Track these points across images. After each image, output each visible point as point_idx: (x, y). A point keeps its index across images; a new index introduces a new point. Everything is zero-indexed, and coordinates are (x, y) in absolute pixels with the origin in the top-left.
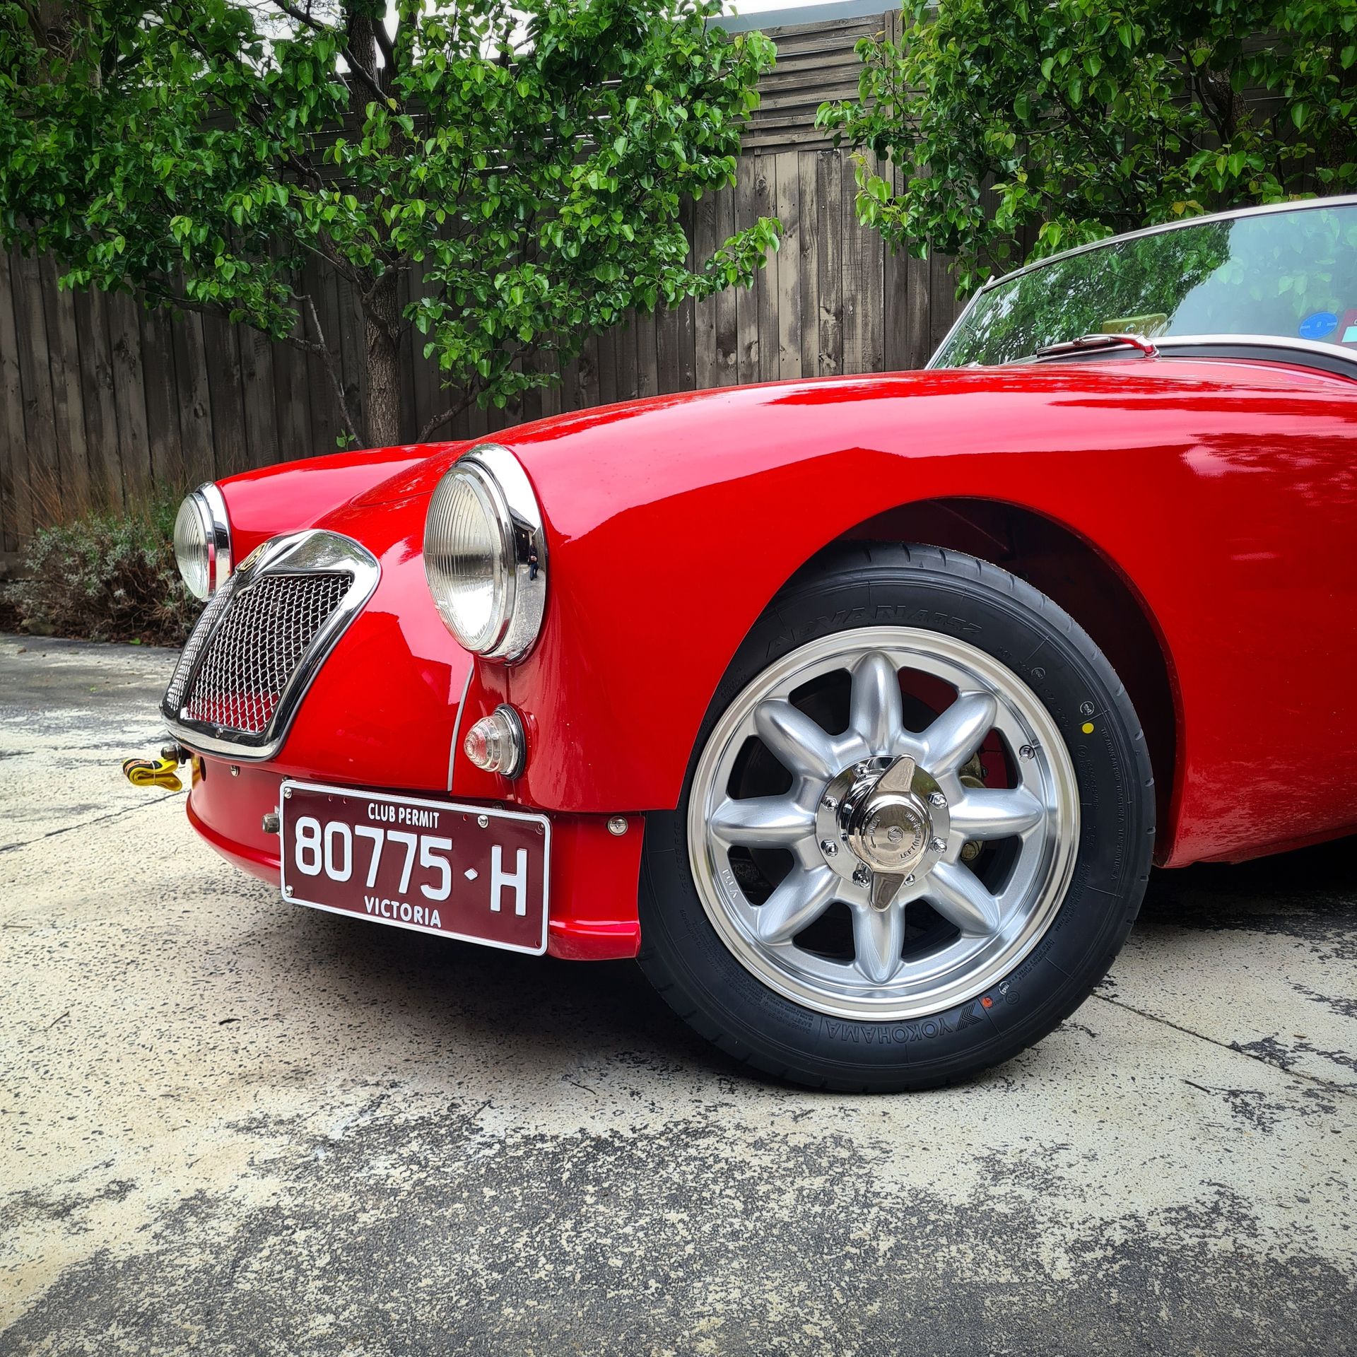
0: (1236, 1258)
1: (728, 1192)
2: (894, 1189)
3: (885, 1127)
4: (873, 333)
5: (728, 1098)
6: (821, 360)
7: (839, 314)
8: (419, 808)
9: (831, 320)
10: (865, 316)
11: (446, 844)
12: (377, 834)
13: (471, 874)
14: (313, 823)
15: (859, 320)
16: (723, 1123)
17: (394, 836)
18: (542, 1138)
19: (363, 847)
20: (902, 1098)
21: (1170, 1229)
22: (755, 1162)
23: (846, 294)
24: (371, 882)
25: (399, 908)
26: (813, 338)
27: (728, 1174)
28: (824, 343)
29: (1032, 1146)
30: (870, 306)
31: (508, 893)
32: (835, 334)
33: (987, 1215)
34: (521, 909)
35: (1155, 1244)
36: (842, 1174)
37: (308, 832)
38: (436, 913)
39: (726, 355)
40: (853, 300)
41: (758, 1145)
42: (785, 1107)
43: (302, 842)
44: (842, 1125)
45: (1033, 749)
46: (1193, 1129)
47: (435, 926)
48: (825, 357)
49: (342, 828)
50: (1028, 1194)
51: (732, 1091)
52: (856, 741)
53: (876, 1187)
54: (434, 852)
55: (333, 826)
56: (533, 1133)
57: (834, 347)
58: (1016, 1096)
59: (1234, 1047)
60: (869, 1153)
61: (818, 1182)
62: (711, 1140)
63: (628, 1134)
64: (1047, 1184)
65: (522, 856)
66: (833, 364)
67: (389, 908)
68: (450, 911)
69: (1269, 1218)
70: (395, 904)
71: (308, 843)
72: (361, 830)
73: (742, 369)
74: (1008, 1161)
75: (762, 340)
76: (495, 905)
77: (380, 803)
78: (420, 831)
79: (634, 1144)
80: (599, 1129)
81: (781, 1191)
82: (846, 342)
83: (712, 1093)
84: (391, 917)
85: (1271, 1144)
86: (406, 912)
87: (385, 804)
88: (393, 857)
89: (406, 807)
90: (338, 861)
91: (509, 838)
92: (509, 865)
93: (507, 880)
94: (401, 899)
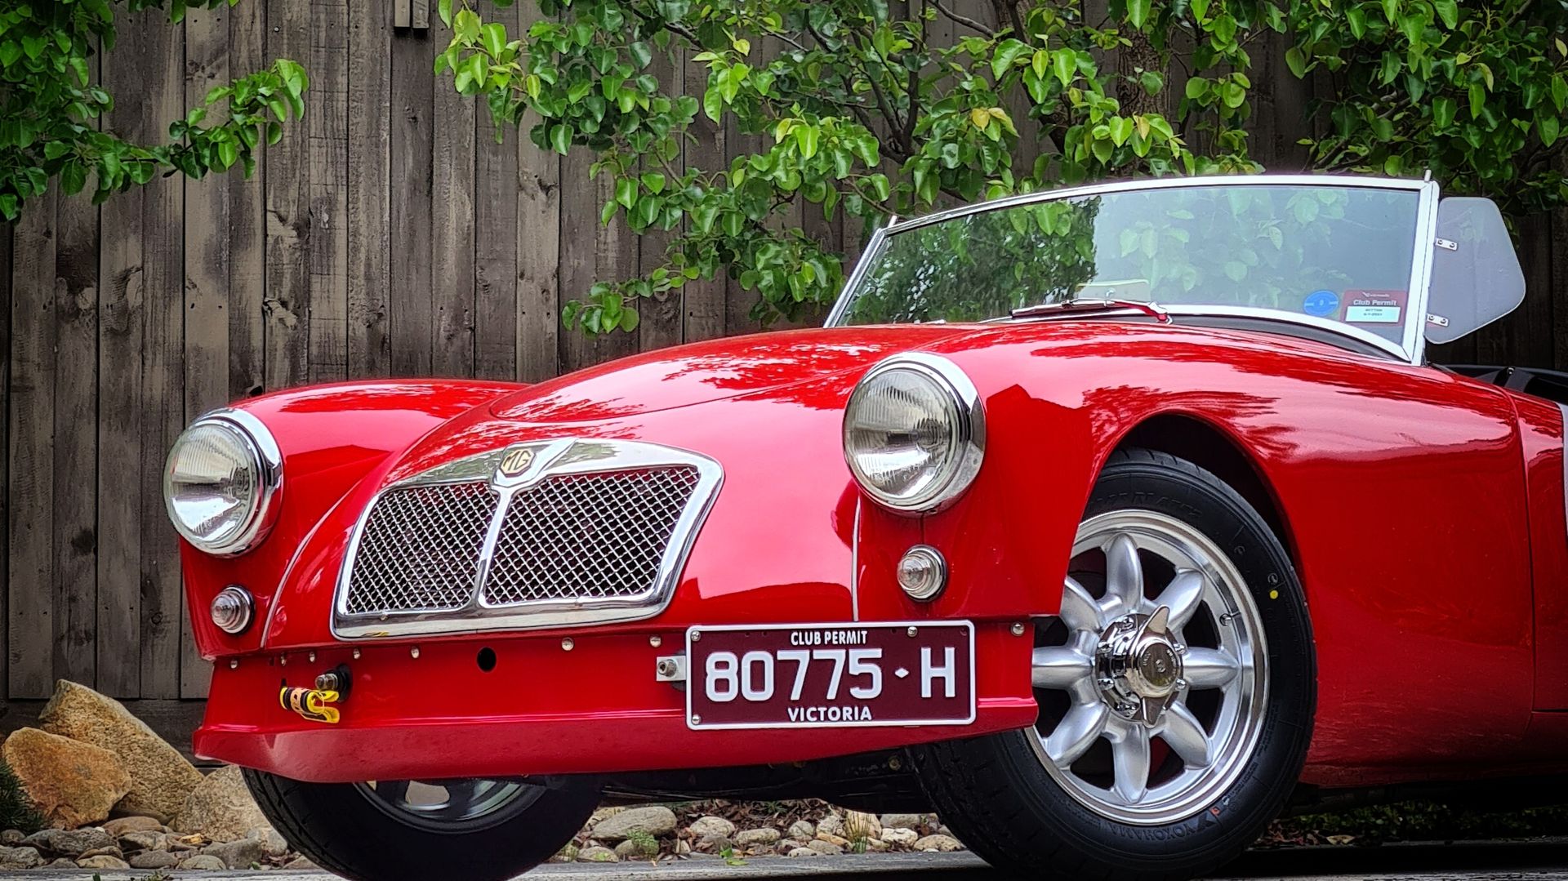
8: (846, 630)
11: (877, 653)
12: (803, 657)
13: (902, 673)
14: (729, 657)
19: (786, 671)
24: (796, 695)
25: (826, 713)
34: (950, 692)
37: (722, 665)
38: (866, 709)
43: (714, 674)
47: (866, 719)
49: (764, 656)
54: (861, 661)
55: (752, 656)
65: (950, 652)
67: (816, 714)
68: (878, 706)
70: (822, 710)
72: (783, 655)
76: (926, 692)
77: (803, 631)
78: (847, 647)
84: (819, 720)
86: (834, 714)
87: (809, 630)
88: (820, 671)
89: (831, 630)
90: (758, 683)
91: (937, 640)
92: (938, 661)
93: (937, 671)
94: (830, 703)
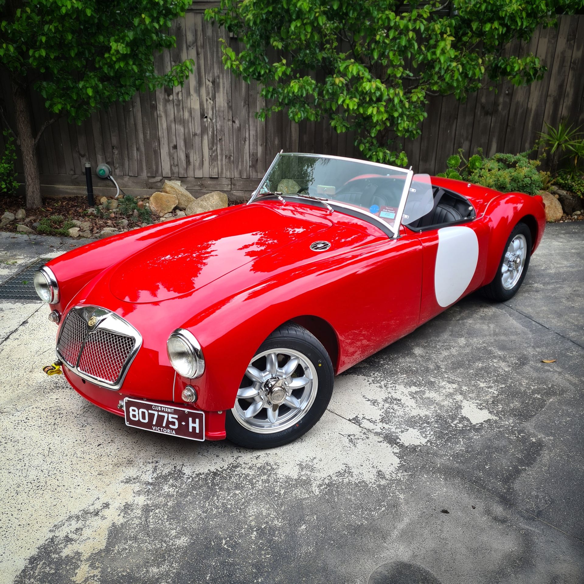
0: (349, 483)
1: (247, 483)
2: (281, 476)
3: (277, 458)
4: (227, 91)
5: (240, 454)
6: (207, 100)
7: (213, 82)
8: (168, 408)
9: (211, 85)
10: (224, 84)
11: (177, 416)
12: (156, 413)
13: (184, 423)
14: (136, 409)
15: (221, 85)
16: (241, 463)
17: (160, 413)
18: (200, 474)
19: (151, 416)
20: (279, 448)
21: (337, 478)
22: (251, 473)
23: (216, 74)
24: (154, 423)
26: (203, 91)
27: (245, 478)
28: (208, 94)
29: (308, 459)
30: (225, 80)
31: (194, 428)
32: (212, 90)
33: (301, 480)
34: (197, 431)
35: (334, 482)
36: (270, 474)
37: (134, 411)
38: (174, 431)
39: (169, 95)
40: (219, 77)
41: (250, 468)
42: (254, 455)
43: (131, 413)
44: (267, 459)
45: (307, 368)
46: (341, 449)
47: (174, 434)
48: (208, 99)
49: (145, 410)
50: (309, 473)
51: (240, 452)
52: (268, 373)
53: (278, 477)
54: (172, 418)
55: (141, 410)
56: (198, 473)
57: (212, 96)
58: (304, 444)
59: (349, 420)
60: (274, 467)
61: (265, 477)
62: (239, 468)
63: (220, 470)
64: (312, 470)
65: (197, 420)
66: (212, 102)
67: (160, 429)
68: (177, 431)
69: (355, 471)
70: (162, 428)
71: (134, 413)
72: (150, 411)
73: (176, 102)
74: (304, 464)
75: (183, 91)
76: (191, 430)
78: (168, 413)
79: (222, 472)
80: (213, 469)
81: (258, 481)
82: (216, 94)
83: (236, 454)
84: (161, 431)
85: (356, 451)
86: (165, 431)
87: (157, 406)
88: (161, 418)
89: (164, 407)
90: (144, 418)
91: (194, 417)
92: (194, 422)
93: (194, 425)
94: (164, 427)
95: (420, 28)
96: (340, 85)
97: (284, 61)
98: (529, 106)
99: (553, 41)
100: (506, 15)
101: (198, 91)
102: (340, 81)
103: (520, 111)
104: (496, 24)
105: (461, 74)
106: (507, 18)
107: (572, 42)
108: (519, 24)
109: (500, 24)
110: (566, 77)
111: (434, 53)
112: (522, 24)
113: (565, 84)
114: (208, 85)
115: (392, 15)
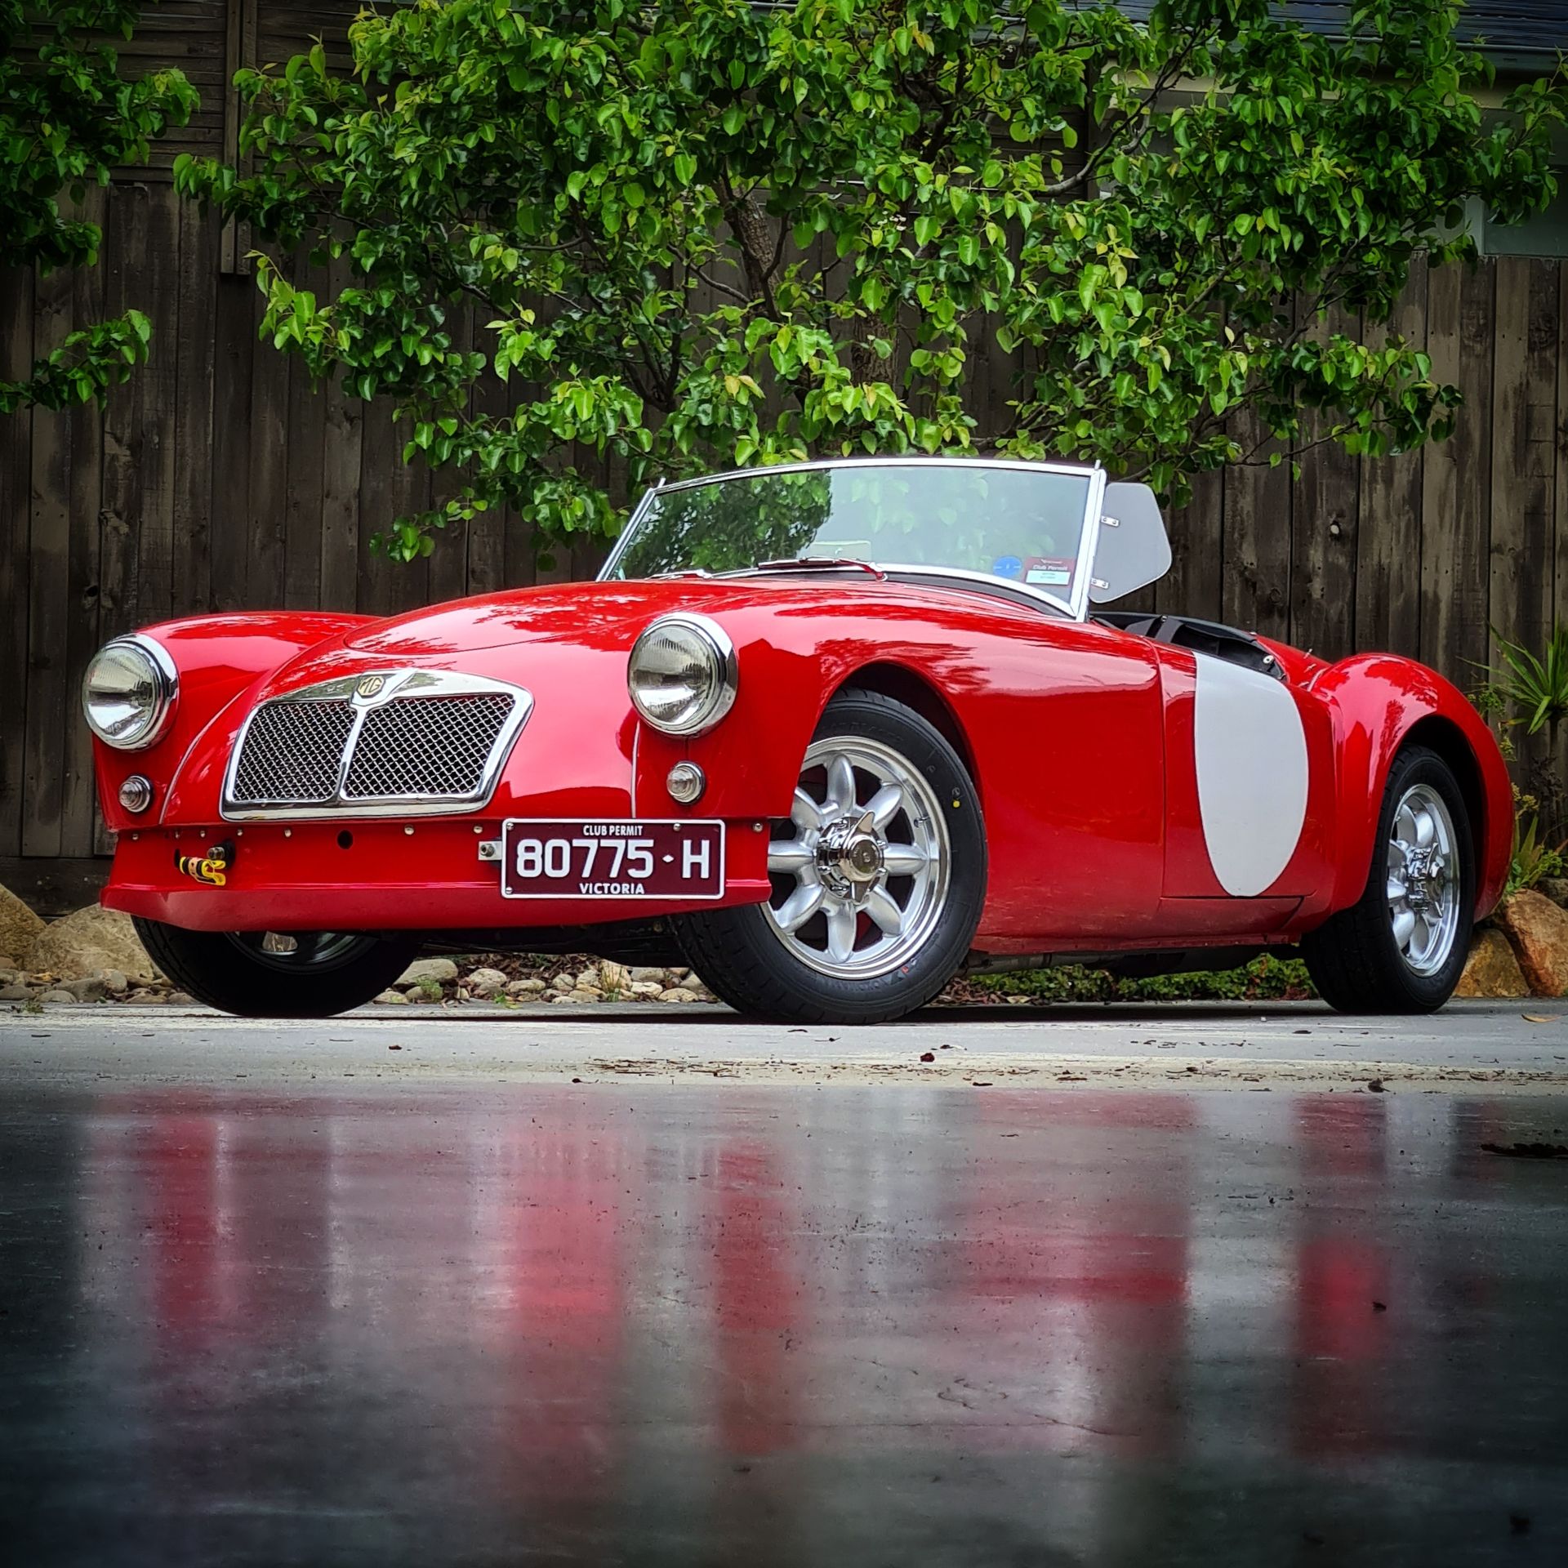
4: (193, 482)
6: (102, 520)
7: (136, 447)
8: (626, 825)
9: (124, 456)
10: (180, 455)
11: (650, 843)
12: (593, 845)
13: (668, 859)
14: (534, 842)
15: (169, 461)
19: (579, 855)
23: (148, 415)
24: (586, 873)
25: (609, 888)
26: (90, 482)
28: (109, 492)
30: (188, 440)
31: (696, 867)
32: (129, 479)
34: (705, 874)
37: (530, 849)
38: (640, 886)
40: (160, 427)
43: (522, 856)
47: (640, 894)
48: (110, 515)
49: (563, 844)
52: (831, 808)
54: (638, 849)
55: (553, 843)
57: (127, 501)
65: (705, 844)
66: (124, 529)
67: (601, 889)
68: (649, 884)
70: (606, 885)
72: (577, 843)
76: (687, 874)
77: (593, 824)
78: (627, 838)
82: (146, 493)
84: (603, 893)
86: (615, 889)
87: (598, 824)
88: (605, 856)
89: (615, 824)
90: (557, 864)
91: (696, 835)
92: (696, 850)
93: (695, 859)
94: (612, 881)
95: (1017, 217)
96: (744, 401)
97: (529, 316)
98: (1428, 586)
99: (1478, 348)
100: (1297, 189)
101: (65, 481)
102: (744, 385)
103: (1395, 604)
104: (1270, 218)
105: (1168, 375)
106: (1301, 199)
107: (1549, 354)
108: (1346, 224)
109: (1283, 219)
110: (1549, 482)
111: (1073, 301)
112: (1355, 228)
113: (1548, 510)
114: (114, 458)
115: (922, 171)
